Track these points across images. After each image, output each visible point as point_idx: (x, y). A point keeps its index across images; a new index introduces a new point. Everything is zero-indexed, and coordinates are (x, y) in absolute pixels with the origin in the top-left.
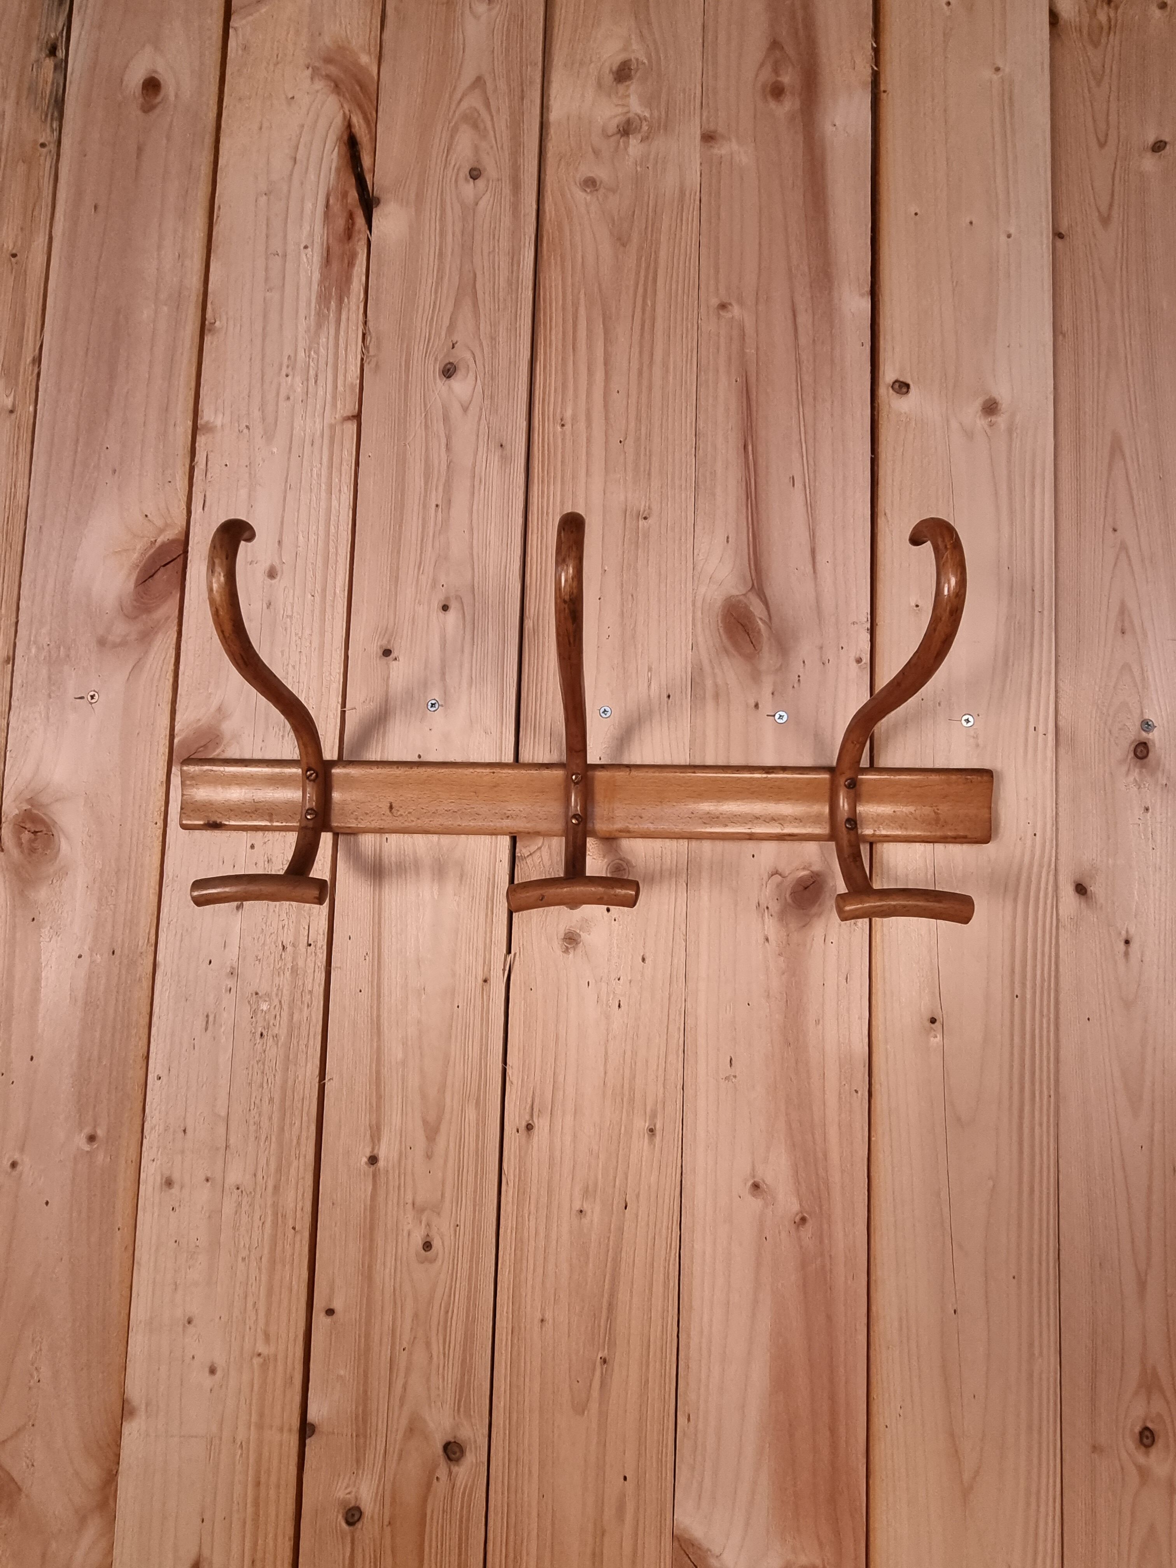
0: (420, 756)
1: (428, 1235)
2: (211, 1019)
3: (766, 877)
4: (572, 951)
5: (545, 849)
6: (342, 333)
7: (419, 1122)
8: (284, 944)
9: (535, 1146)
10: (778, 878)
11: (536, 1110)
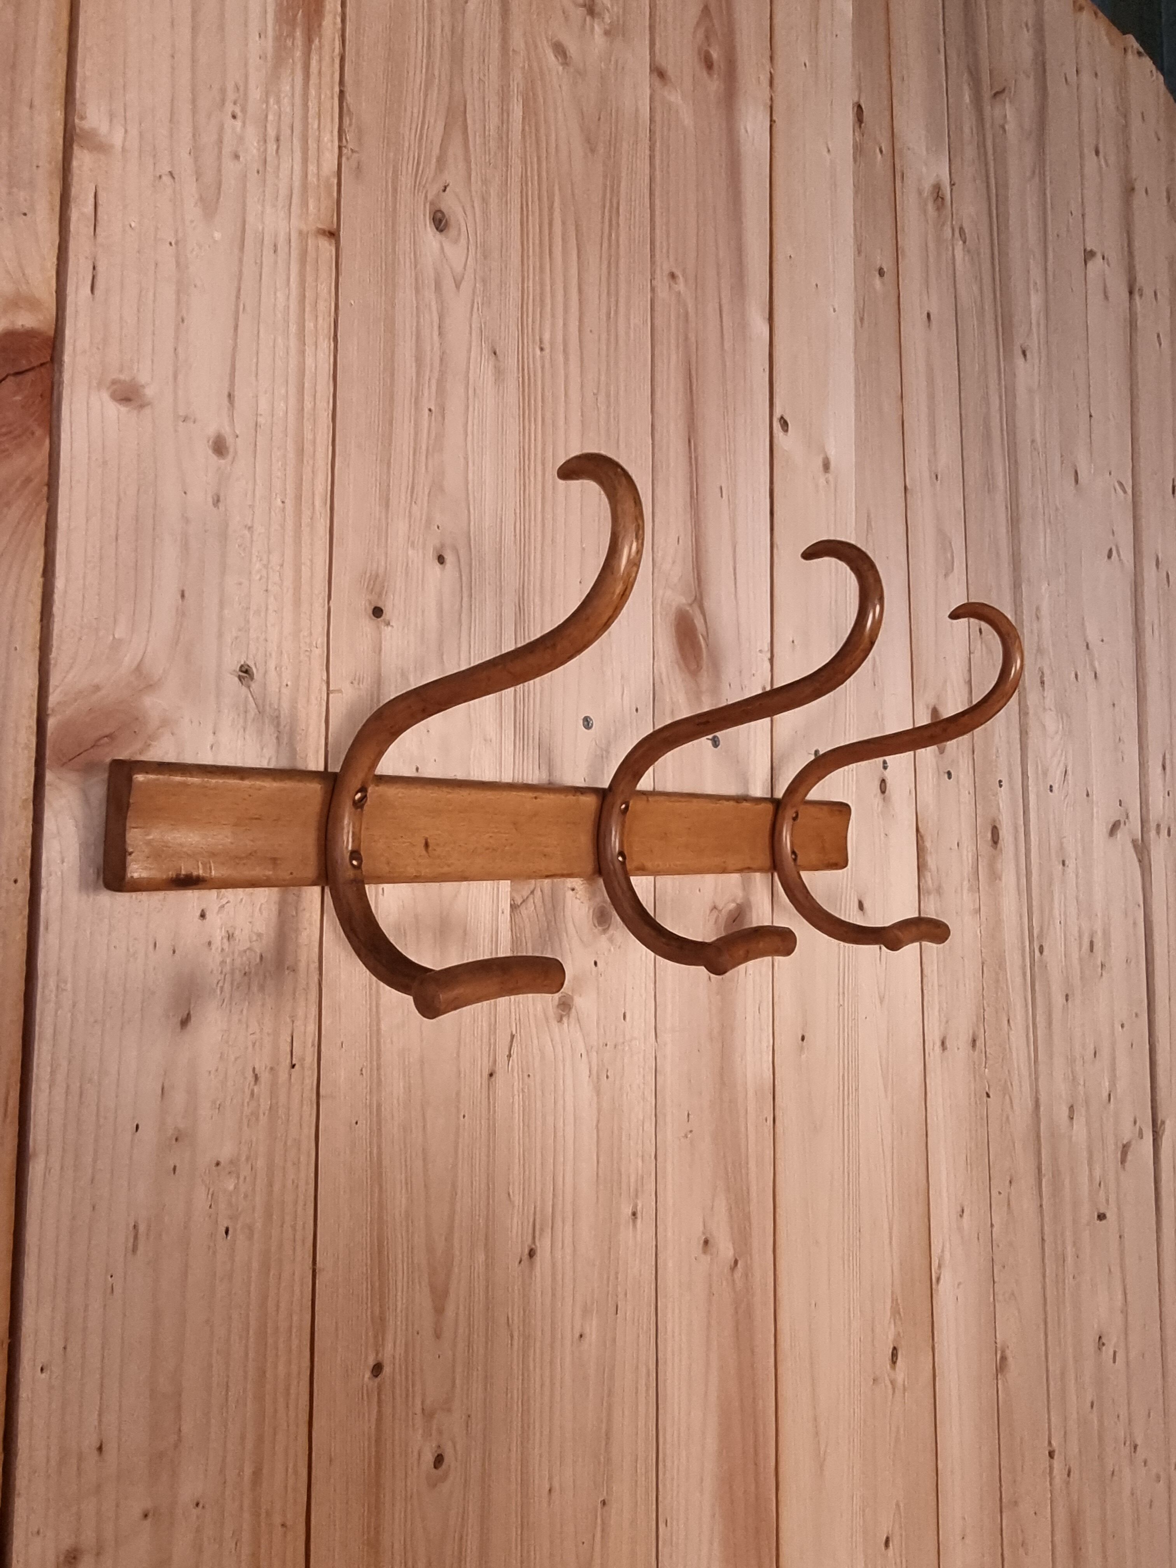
0: (417, 769)
1: (439, 1447)
2: (142, 1228)
3: (708, 912)
4: (565, 1020)
5: (538, 893)
6: (313, 92)
7: (426, 1290)
8: (257, 1071)
9: (538, 1274)
10: (715, 913)
11: (538, 1227)
